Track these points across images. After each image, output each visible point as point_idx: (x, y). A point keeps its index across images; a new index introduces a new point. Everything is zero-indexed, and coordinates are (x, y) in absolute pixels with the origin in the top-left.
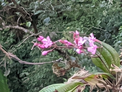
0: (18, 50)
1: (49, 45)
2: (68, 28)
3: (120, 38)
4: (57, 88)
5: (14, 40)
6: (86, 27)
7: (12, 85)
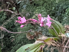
0: (8, 23)
1: (24, 22)
2: (37, 10)
3: (66, 16)
4: (29, 46)
5: (6, 17)
6: (47, 9)
7: (5, 42)
